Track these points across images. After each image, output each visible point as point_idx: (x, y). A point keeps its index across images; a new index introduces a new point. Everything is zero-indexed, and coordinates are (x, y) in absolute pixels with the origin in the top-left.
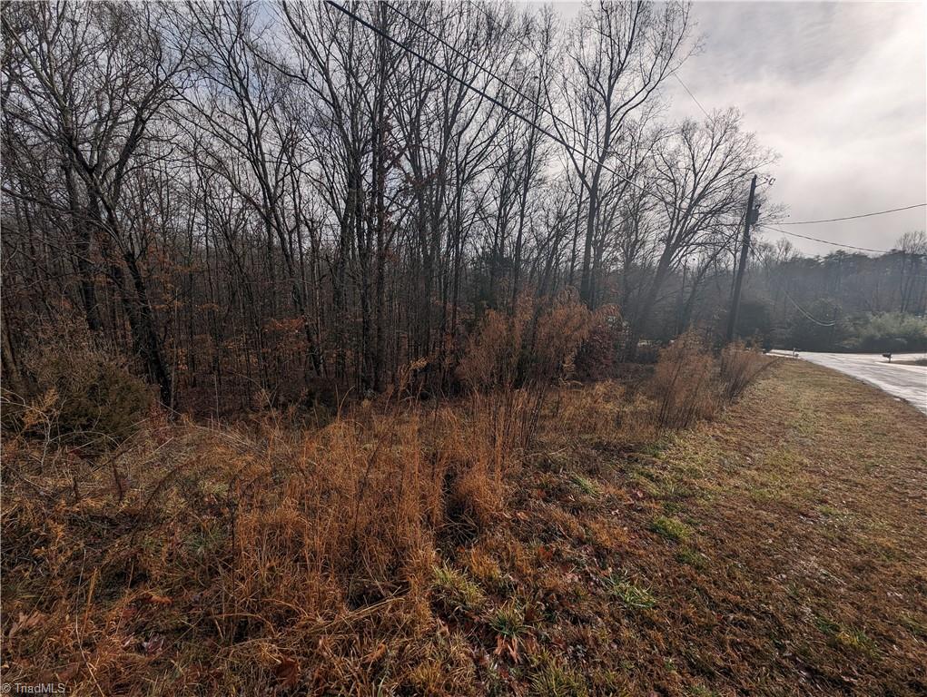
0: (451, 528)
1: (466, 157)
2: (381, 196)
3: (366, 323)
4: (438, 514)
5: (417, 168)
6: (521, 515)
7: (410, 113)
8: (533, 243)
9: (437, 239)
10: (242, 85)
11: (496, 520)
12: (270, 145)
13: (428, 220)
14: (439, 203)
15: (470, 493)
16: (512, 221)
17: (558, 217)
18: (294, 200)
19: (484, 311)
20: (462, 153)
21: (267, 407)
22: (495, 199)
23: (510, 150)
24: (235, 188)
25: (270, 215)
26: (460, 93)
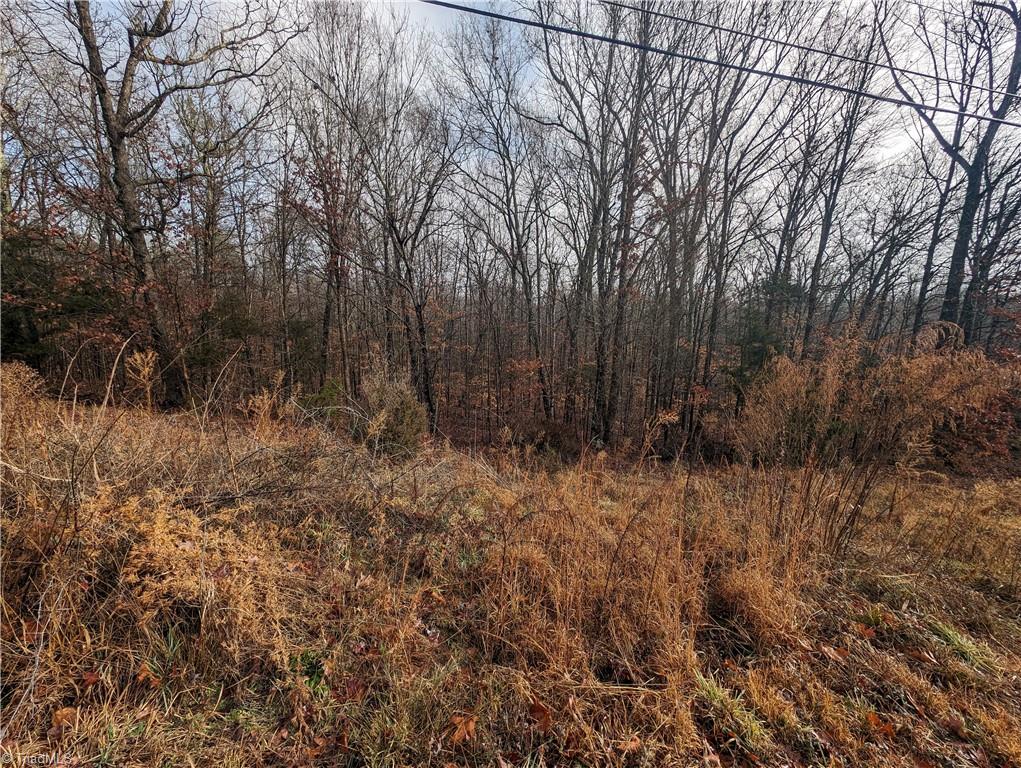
0: (714, 631)
1: (740, 162)
2: (628, 228)
3: (601, 367)
4: (697, 608)
5: (670, 189)
6: (829, 651)
7: (666, 129)
8: (842, 260)
9: (689, 269)
10: (505, 146)
11: (787, 645)
12: (522, 196)
13: (680, 246)
14: (696, 225)
15: (742, 595)
16: (806, 235)
17: (894, 218)
18: (537, 245)
19: (770, 358)
20: (734, 159)
21: (509, 443)
22: (780, 207)
23: (810, 138)
24: (490, 241)
25: (516, 259)
26: (735, 86)
